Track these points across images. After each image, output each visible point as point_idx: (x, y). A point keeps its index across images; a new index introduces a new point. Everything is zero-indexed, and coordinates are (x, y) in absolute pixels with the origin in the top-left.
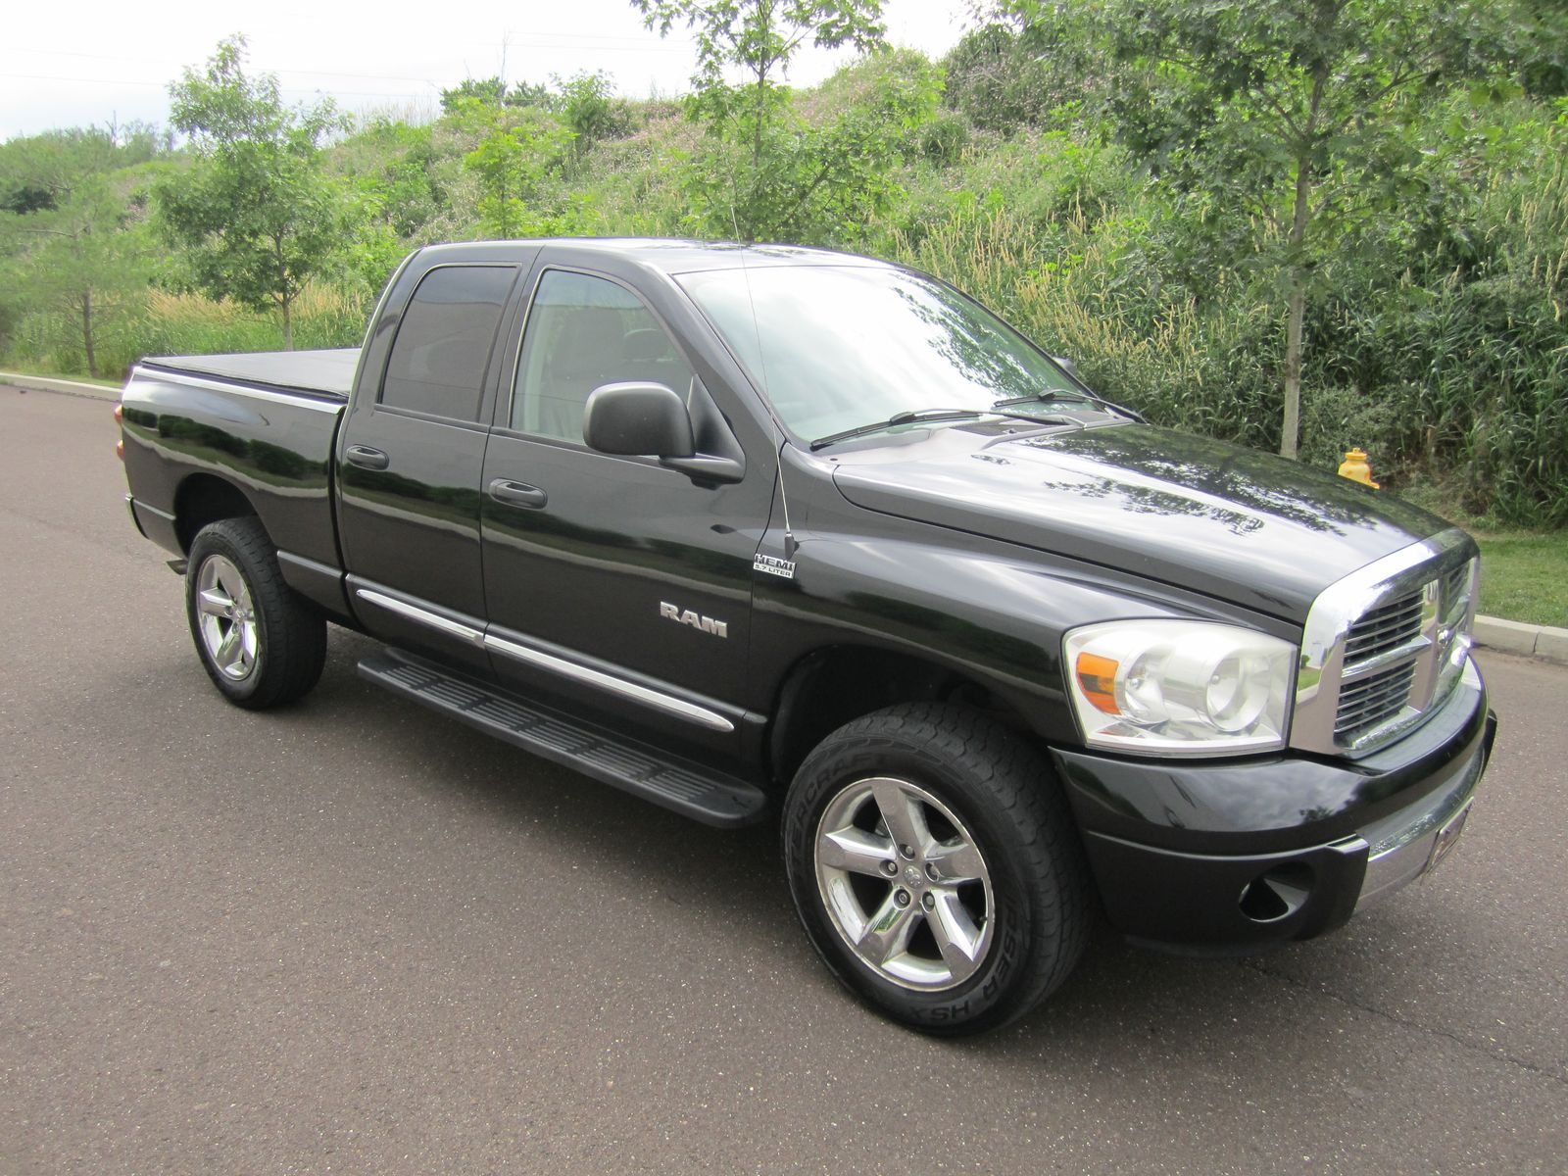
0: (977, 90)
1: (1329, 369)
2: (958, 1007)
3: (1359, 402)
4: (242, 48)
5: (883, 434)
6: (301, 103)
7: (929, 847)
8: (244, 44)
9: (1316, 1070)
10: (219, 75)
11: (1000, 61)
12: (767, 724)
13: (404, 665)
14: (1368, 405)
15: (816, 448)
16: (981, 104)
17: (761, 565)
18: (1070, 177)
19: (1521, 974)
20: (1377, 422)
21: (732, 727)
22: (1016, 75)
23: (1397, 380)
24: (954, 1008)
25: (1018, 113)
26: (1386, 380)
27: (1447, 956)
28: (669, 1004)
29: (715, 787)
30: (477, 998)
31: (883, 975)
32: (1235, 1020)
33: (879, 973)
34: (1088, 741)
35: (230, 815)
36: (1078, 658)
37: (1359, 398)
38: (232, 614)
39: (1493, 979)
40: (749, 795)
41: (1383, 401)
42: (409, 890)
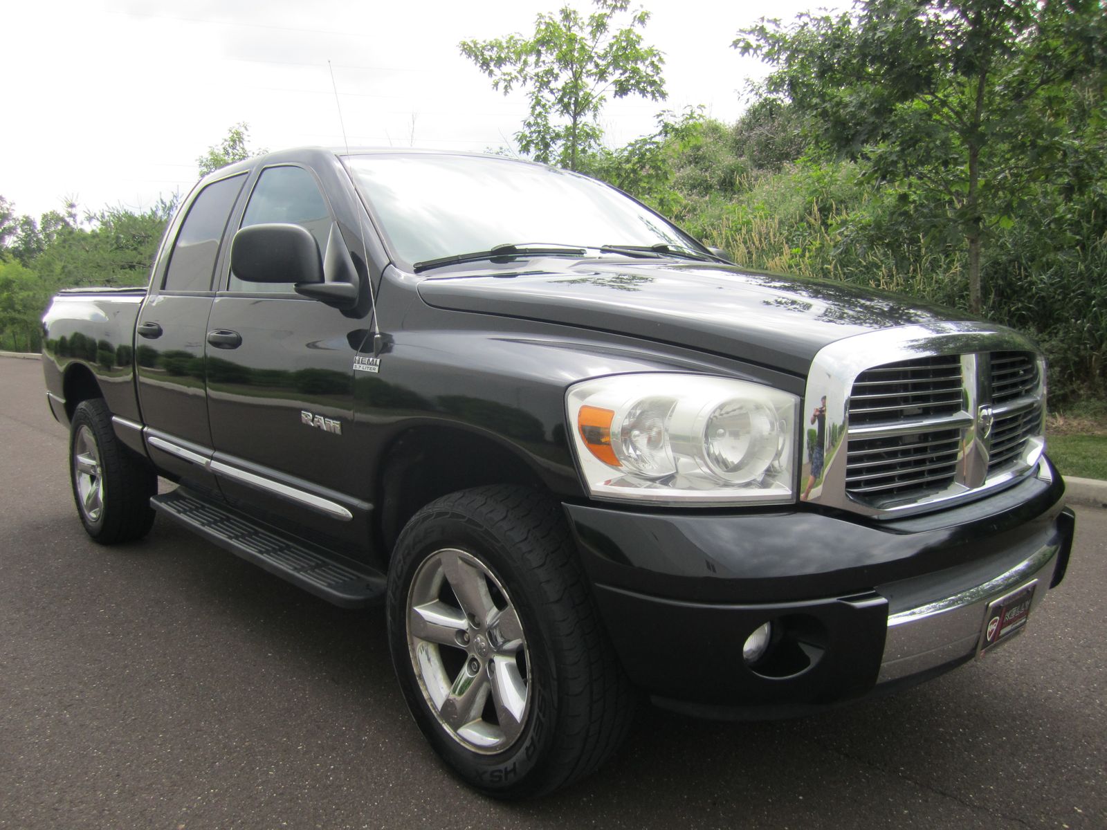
0: (758, 144)
1: (1011, 314)
2: (508, 769)
3: (1037, 339)
4: (245, 132)
7: (491, 615)
8: (247, 130)
10: (230, 151)
11: (774, 122)
12: (374, 510)
13: (184, 499)
14: (1044, 341)
16: (761, 152)
17: (358, 365)
18: (816, 190)
20: (1052, 353)
21: (351, 515)
22: (784, 131)
23: (1067, 320)
24: (506, 769)
25: (786, 156)
26: (1059, 320)
27: (1035, 747)
28: (277, 762)
29: (358, 577)
30: (119, 751)
31: (457, 740)
32: (801, 798)
33: (455, 738)
34: (592, 493)
35: (32, 612)
36: (580, 412)
37: (1037, 335)
38: (95, 471)
39: (1079, 769)
40: (378, 581)
41: (1056, 337)
42: (126, 667)
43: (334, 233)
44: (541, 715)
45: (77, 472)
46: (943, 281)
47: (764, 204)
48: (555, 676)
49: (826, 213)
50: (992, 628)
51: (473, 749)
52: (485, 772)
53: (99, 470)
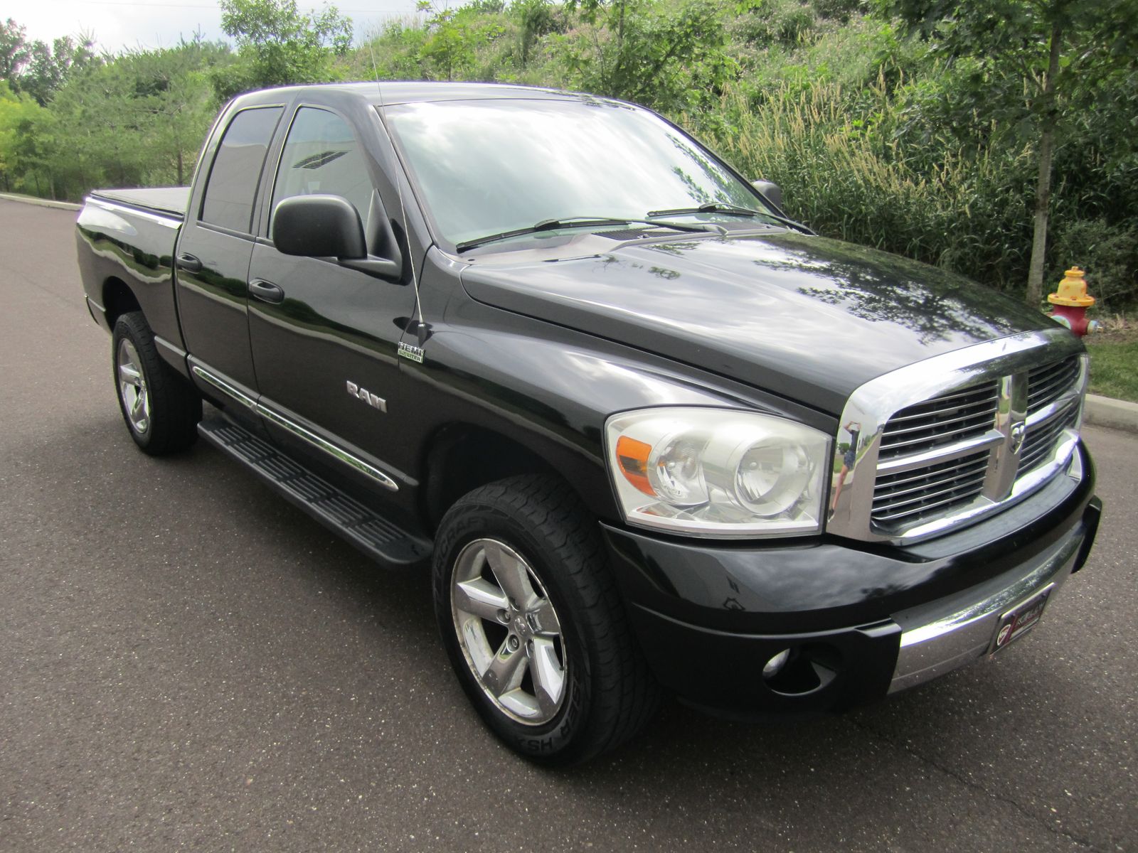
1: (1082, 204)
2: (545, 742)
3: (1105, 232)
5: (530, 238)
6: (313, 11)
7: (531, 601)
9: (869, 825)
12: (419, 487)
13: (230, 426)
14: (1113, 234)
15: (462, 249)
17: (402, 351)
18: (883, 52)
19: (1105, 747)
20: (1120, 248)
21: (397, 487)
24: (542, 741)
26: (1131, 213)
27: (1038, 722)
28: (333, 714)
29: (404, 536)
30: (186, 698)
31: (498, 707)
32: (812, 770)
33: (496, 704)
34: (628, 519)
35: (91, 536)
36: (619, 441)
37: (1106, 228)
38: (139, 383)
39: (1075, 748)
40: (425, 544)
41: (1127, 231)
42: (185, 603)
43: (375, 199)
44: (575, 703)
45: (123, 384)
46: (1012, 164)
47: (826, 66)
48: (589, 673)
49: (893, 78)
50: (1003, 634)
51: (513, 717)
52: (523, 740)
53: (143, 382)
